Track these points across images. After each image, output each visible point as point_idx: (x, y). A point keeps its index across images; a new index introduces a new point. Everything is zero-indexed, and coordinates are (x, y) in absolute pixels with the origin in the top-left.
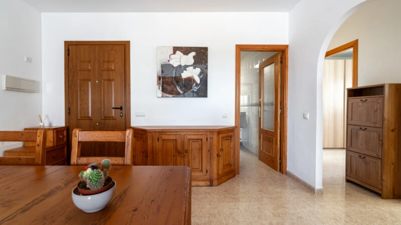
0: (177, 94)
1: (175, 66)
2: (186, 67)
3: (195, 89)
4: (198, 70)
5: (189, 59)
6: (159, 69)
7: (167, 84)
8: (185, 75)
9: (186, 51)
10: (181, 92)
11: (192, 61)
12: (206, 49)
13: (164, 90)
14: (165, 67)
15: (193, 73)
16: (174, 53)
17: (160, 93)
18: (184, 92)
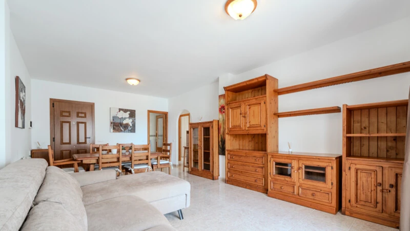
0: (121, 131)
1: (120, 117)
2: (125, 118)
3: (130, 128)
4: (131, 120)
5: (127, 115)
6: (112, 119)
7: (116, 126)
8: (125, 122)
9: (125, 111)
10: (123, 130)
11: (128, 116)
12: (135, 111)
13: (114, 129)
14: (114, 118)
15: (129, 121)
16: (119, 111)
17: (112, 130)
18: (125, 130)
